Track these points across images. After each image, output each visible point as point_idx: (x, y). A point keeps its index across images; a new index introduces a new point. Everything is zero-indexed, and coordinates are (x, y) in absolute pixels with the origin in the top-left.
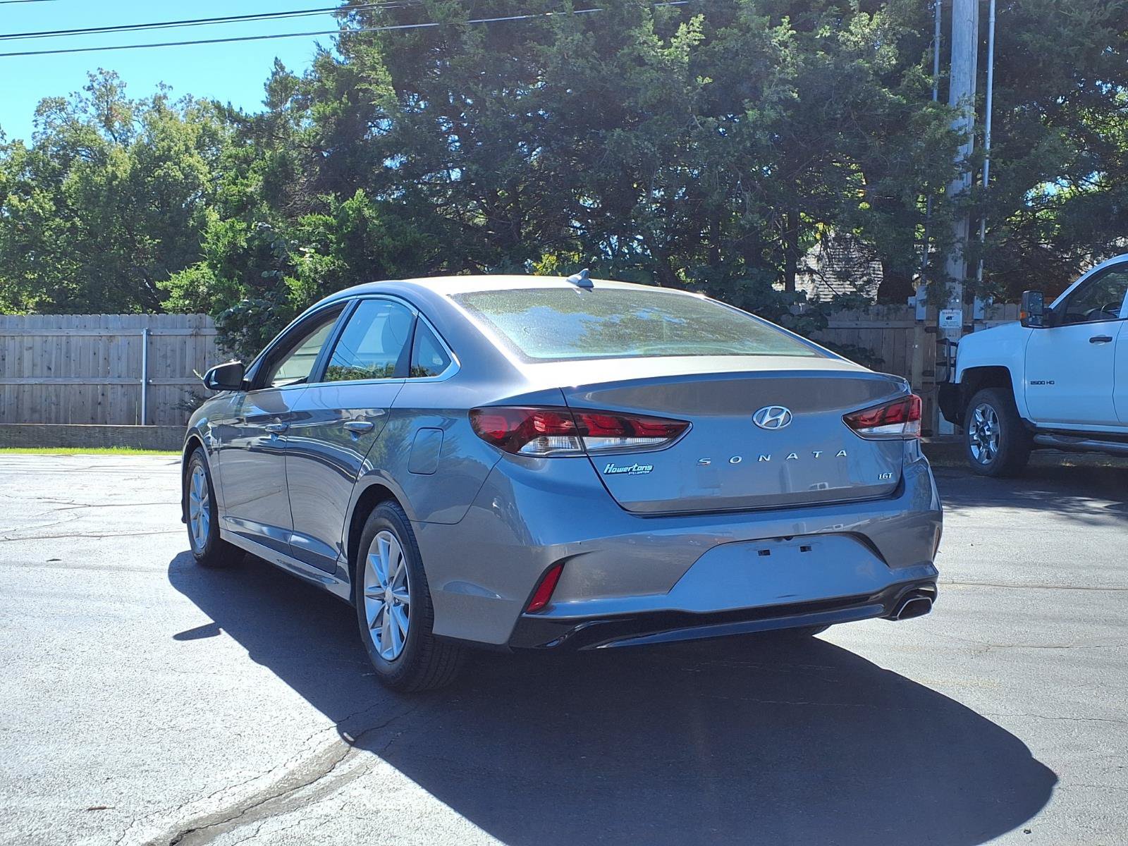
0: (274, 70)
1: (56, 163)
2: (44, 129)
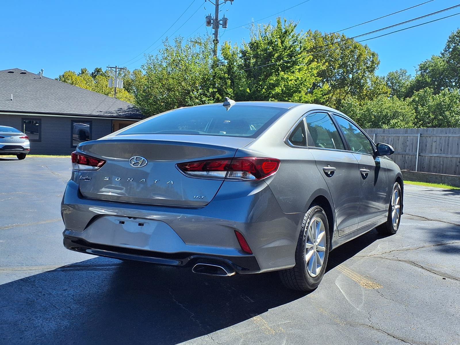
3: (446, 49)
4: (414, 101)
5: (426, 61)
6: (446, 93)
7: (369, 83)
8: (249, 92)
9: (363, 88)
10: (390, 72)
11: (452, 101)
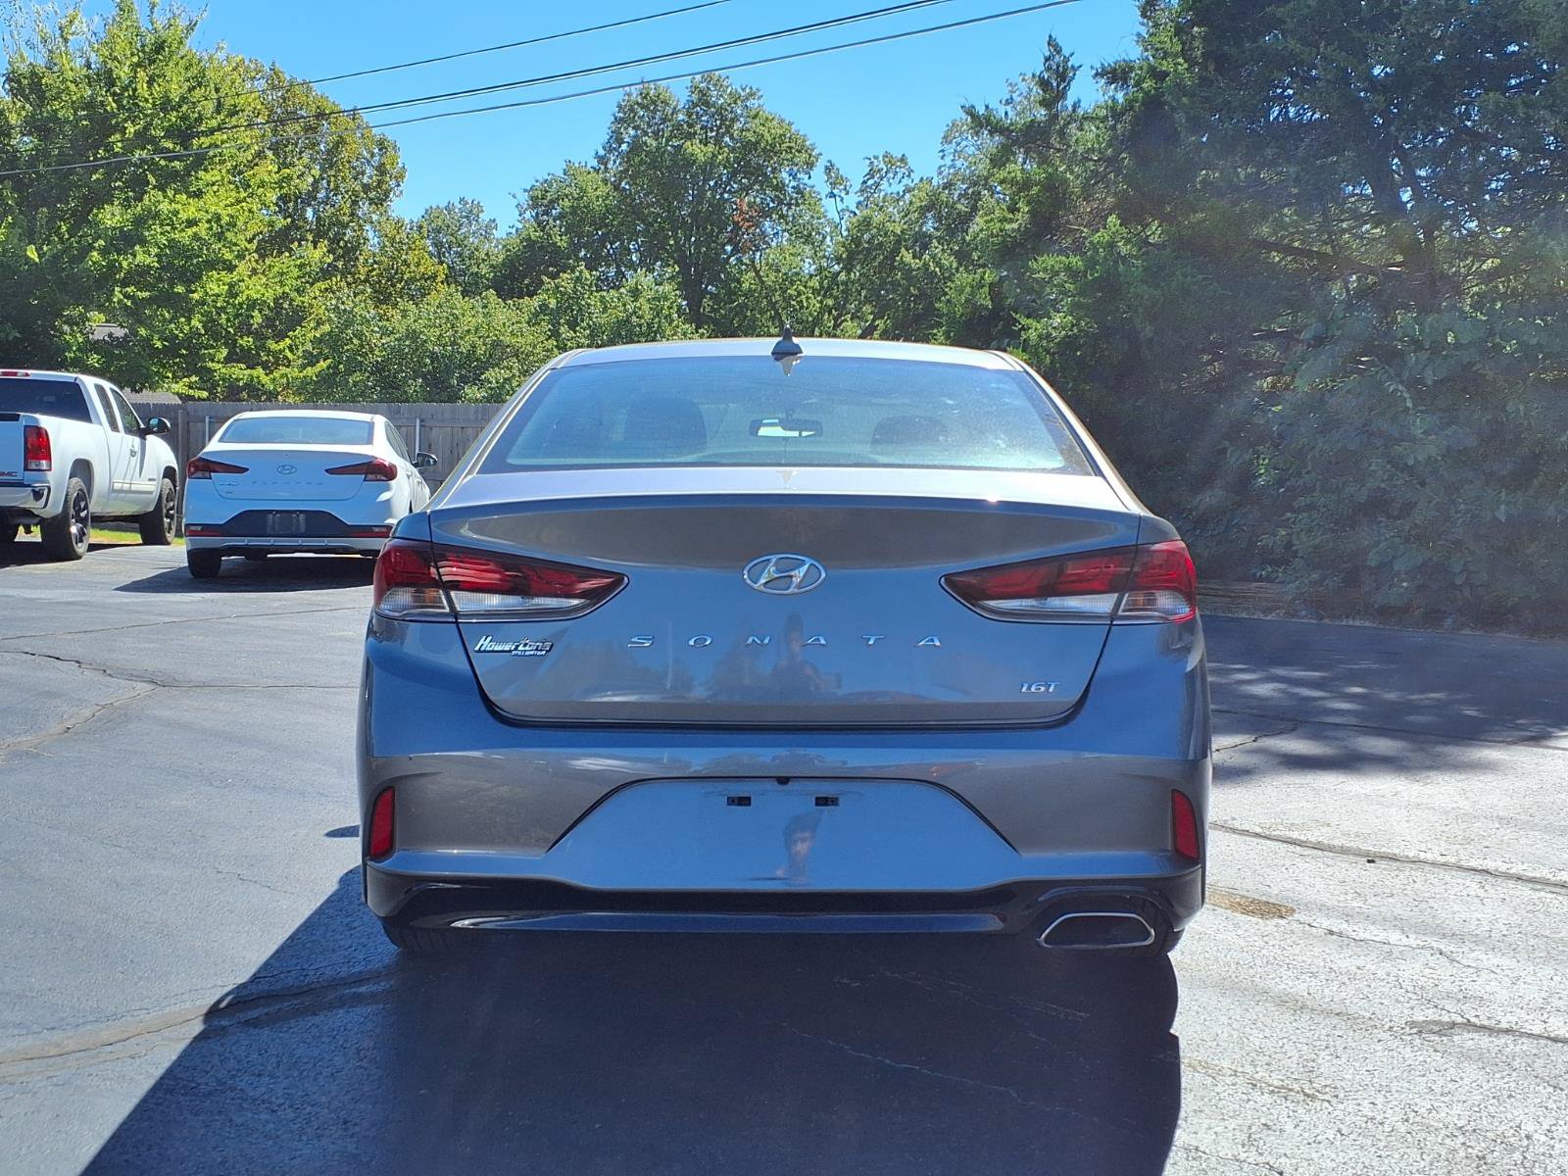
0: (1047, 54)
1: (962, 207)
2: (953, 160)
3: (611, 146)
4: (544, 307)
5: (549, 178)
6: (640, 287)
7: (373, 240)
8: (37, 260)
9: (357, 258)
10: (431, 208)
11: (658, 314)
